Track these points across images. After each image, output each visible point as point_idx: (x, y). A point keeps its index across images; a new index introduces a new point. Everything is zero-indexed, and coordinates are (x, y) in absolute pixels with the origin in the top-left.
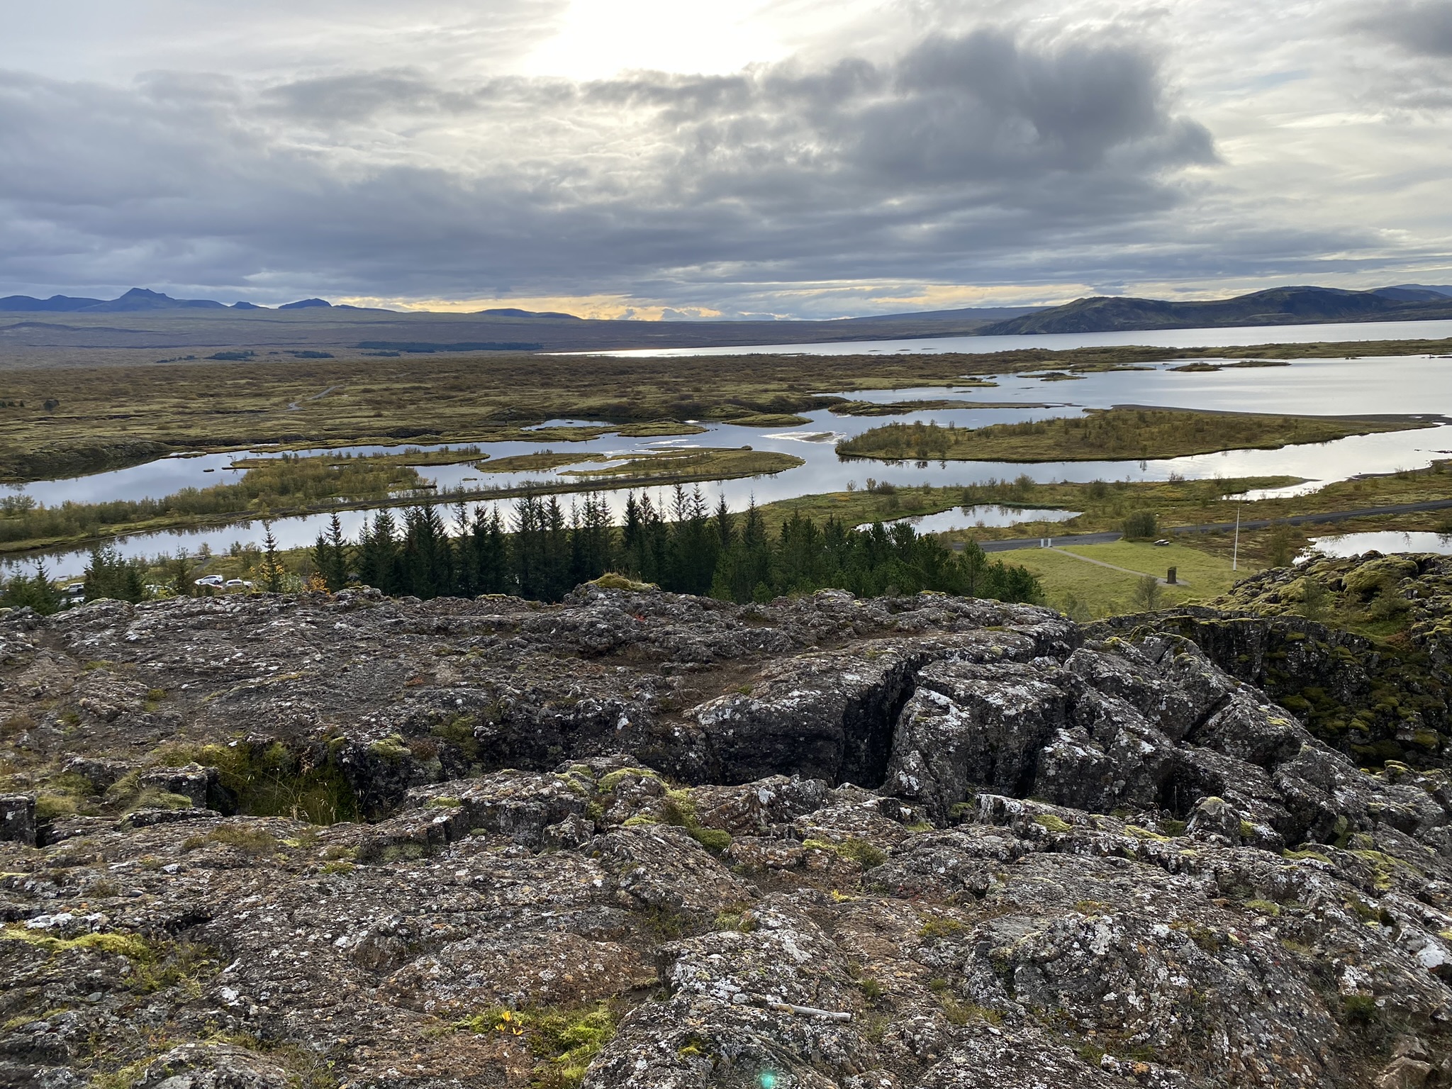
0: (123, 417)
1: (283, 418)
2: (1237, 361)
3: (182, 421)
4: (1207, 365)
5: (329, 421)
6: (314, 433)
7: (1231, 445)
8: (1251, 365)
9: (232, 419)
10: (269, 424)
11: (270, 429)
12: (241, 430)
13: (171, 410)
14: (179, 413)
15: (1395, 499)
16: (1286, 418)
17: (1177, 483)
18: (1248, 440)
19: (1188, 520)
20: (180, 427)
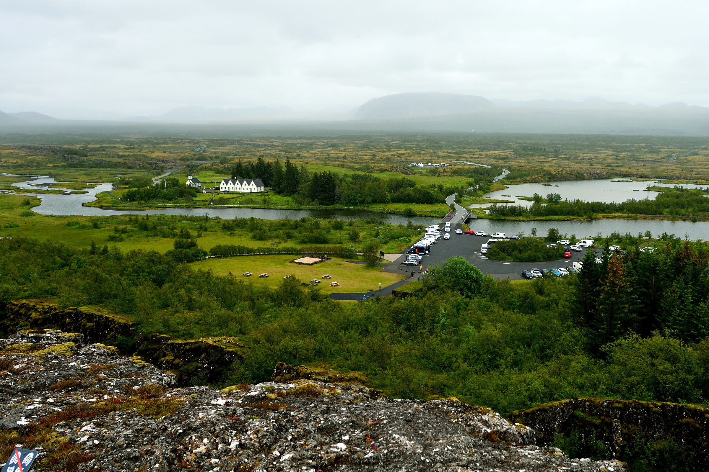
0: (589, 159)
1: (669, 166)
3: (617, 163)
5: (695, 170)
6: (688, 175)
9: (642, 164)
10: (662, 168)
11: (664, 171)
12: (649, 170)
13: (611, 157)
14: (616, 159)
20: (617, 166)
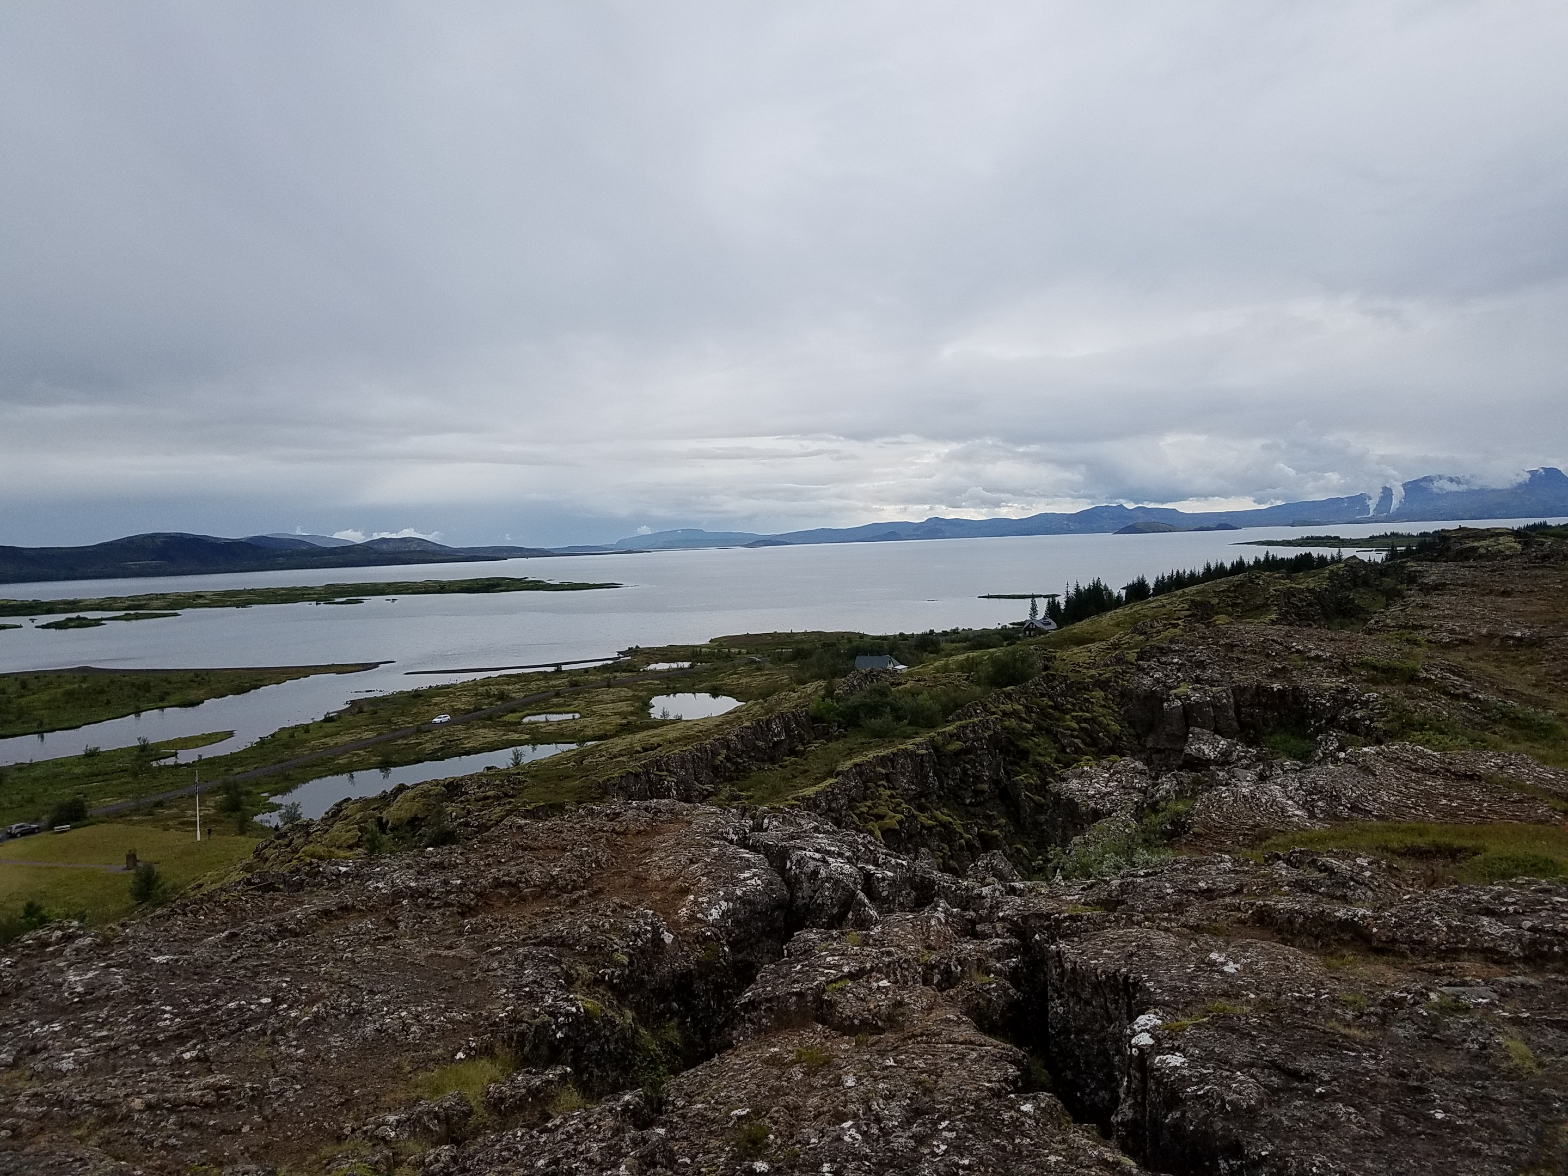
2: (122, 613)
4: (85, 619)
7: (143, 706)
8: (137, 617)
15: (331, 742)
16: (197, 672)
17: (92, 754)
18: (162, 700)
19: (121, 795)
